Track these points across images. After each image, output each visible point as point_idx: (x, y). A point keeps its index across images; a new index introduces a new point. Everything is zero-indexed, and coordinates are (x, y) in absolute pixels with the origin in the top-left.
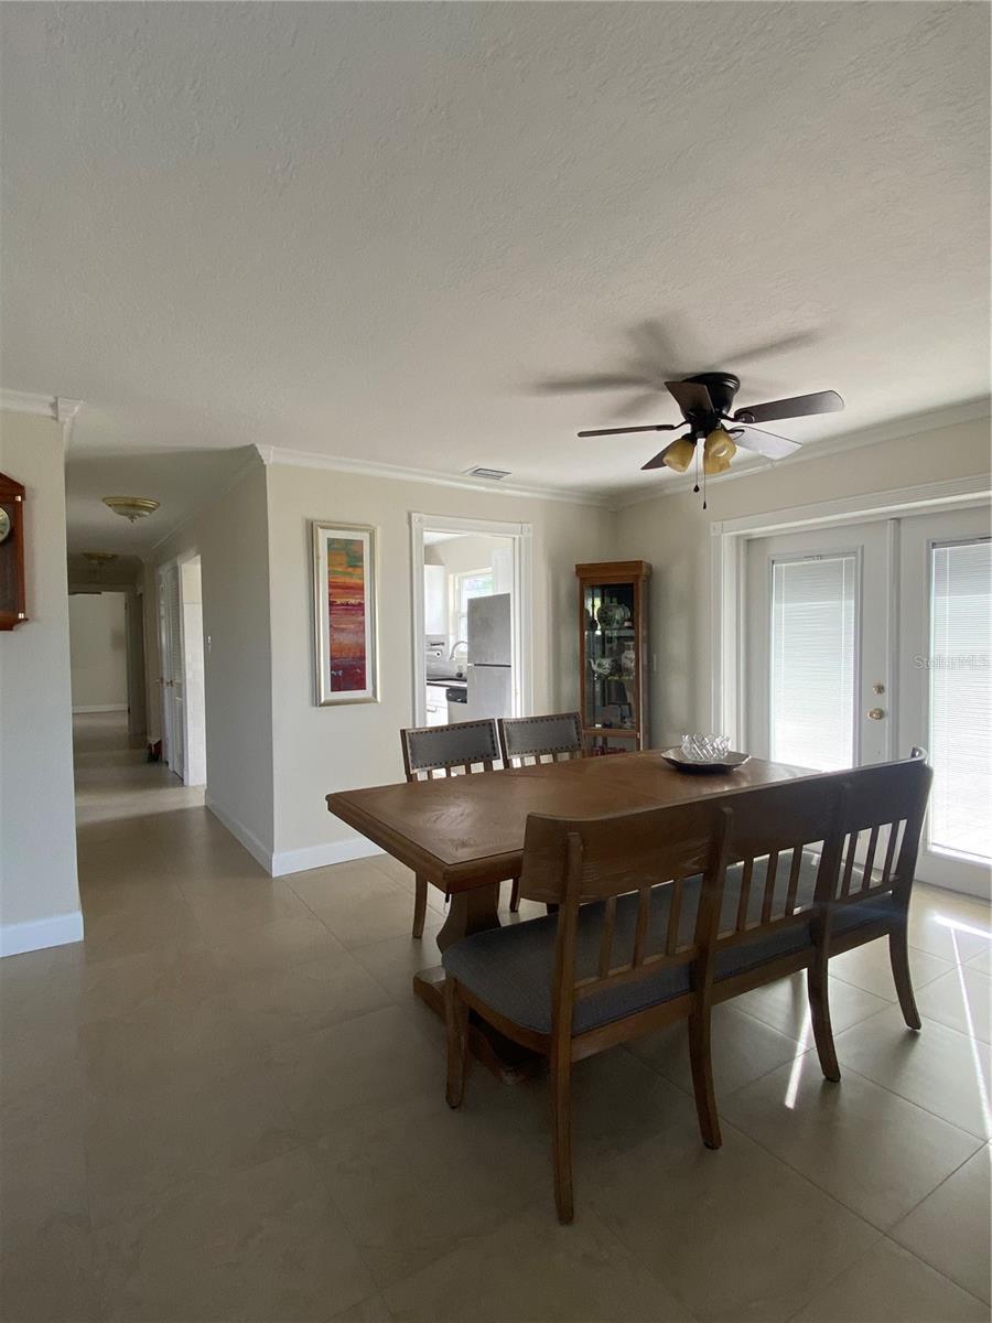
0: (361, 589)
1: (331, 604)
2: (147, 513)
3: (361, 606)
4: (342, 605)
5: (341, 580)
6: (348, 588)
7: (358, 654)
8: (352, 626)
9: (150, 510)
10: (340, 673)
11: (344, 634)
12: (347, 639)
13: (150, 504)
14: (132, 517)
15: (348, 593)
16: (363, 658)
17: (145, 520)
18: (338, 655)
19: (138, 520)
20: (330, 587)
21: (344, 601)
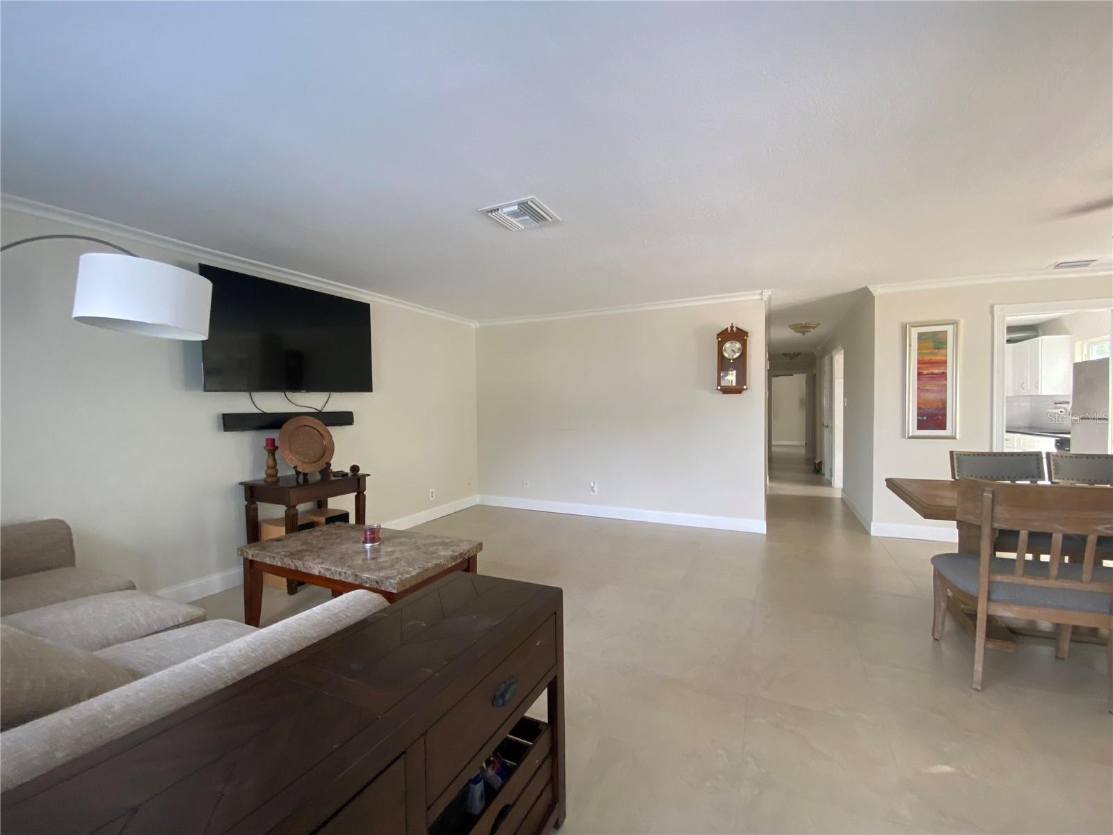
0: (944, 363)
1: (919, 374)
2: (812, 330)
3: (944, 375)
4: (928, 374)
5: (927, 358)
6: (933, 363)
7: (940, 406)
8: (936, 388)
9: (814, 328)
10: (925, 418)
11: (929, 394)
12: (930, 396)
13: (814, 324)
14: (804, 333)
15: (933, 367)
16: (945, 409)
17: (811, 334)
18: (923, 407)
19: (807, 334)
20: (918, 363)
21: (930, 371)
